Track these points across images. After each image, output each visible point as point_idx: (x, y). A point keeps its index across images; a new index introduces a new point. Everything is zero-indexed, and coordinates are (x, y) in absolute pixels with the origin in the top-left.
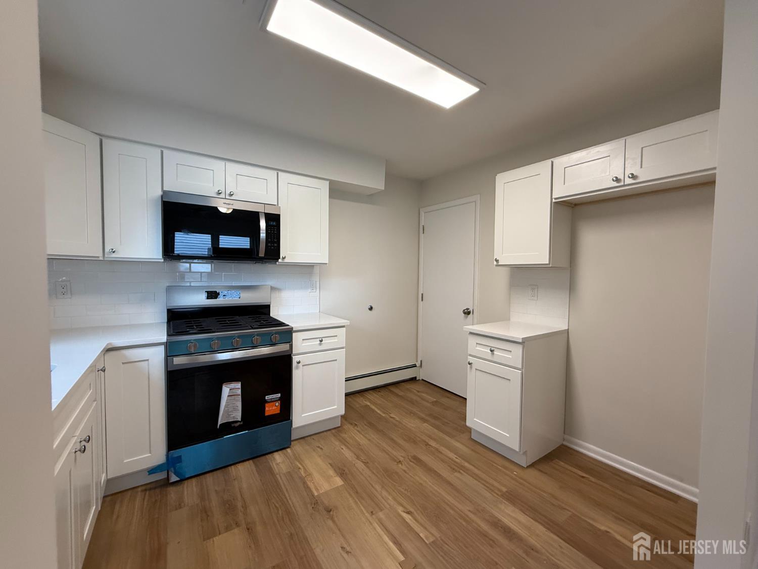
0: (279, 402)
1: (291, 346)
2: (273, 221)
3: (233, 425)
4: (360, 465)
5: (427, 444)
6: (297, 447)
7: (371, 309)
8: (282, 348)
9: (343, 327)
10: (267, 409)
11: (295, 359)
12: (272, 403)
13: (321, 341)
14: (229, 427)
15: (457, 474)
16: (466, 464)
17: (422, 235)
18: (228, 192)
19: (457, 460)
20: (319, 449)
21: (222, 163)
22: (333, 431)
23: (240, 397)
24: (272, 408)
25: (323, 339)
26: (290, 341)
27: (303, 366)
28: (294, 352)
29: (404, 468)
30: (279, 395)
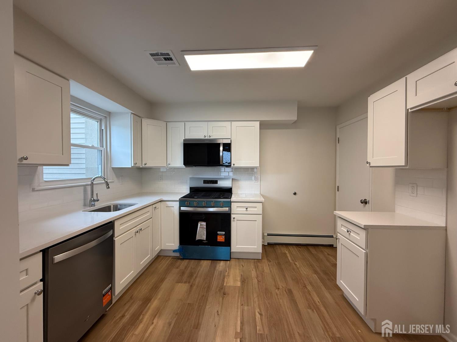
0: (224, 236)
1: (231, 209)
2: (227, 147)
3: (203, 241)
4: (255, 281)
5: (305, 287)
6: (233, 262)
7: (295, 194)
8: (226, 209)
9: (262, 202)
10: (218, 238)
11: (233, 216)
12: (221, 236)
13: (247, 209)
14: (200, 242)
15: (309, 311)
16: (322, 309)
17: (338, 145)
19: (318, 303)
20: (241, 266)
21: (207, 123)
22: (256, 260)
23: (205, 229)
24: (221, 238)
25: (248, 208)
26: (230, 207)
27: (237, 220)
28: (232, 212)
29: (278, 292)
30: (224, 233)
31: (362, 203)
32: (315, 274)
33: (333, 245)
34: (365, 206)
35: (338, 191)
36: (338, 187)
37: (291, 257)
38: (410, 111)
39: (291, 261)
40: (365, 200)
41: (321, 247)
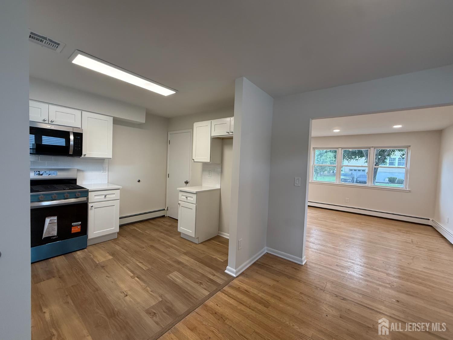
0: (80, 226)
1: (88, 199)
2: (78, 136)
3: (52, 238)
4: (123, 251)
5: (159, 241)
6: (90, 248)
7: (139, 181)
8: (82, 199)
9: (119, 189)
10: (73, 229)
11: (90, 205)
12: (76, 227)
13: (105, 196)
14: (49, 239)
15: (168, 249)
16: (174, 246)
17: (169, 145)
18: (50, 120)
19: (170, 245)
20: (103, 248)
21: (47, 105)
22: (112, 240)
23: (56, 224)
24: (76, 229)
25: (107, 195)
26: (87, 196)
27: (95, 208)
28: (89, 201)
29: (145, 249)
30: (80, 223)
31: (185, 183)
32: (161, 233)
33: (164, 215)
34: (186, 185)
35: (168, 177)
36: (169, 174)
37: (140, 230)
38: (212, 137)
39: (142, 232)
40: (187, 181)
41: (158, 219)
